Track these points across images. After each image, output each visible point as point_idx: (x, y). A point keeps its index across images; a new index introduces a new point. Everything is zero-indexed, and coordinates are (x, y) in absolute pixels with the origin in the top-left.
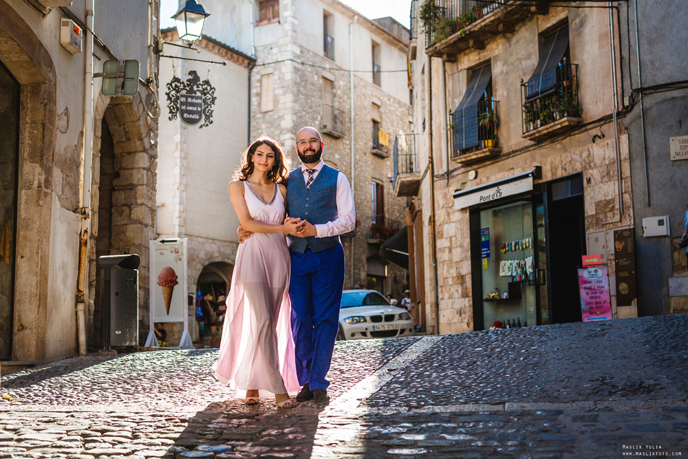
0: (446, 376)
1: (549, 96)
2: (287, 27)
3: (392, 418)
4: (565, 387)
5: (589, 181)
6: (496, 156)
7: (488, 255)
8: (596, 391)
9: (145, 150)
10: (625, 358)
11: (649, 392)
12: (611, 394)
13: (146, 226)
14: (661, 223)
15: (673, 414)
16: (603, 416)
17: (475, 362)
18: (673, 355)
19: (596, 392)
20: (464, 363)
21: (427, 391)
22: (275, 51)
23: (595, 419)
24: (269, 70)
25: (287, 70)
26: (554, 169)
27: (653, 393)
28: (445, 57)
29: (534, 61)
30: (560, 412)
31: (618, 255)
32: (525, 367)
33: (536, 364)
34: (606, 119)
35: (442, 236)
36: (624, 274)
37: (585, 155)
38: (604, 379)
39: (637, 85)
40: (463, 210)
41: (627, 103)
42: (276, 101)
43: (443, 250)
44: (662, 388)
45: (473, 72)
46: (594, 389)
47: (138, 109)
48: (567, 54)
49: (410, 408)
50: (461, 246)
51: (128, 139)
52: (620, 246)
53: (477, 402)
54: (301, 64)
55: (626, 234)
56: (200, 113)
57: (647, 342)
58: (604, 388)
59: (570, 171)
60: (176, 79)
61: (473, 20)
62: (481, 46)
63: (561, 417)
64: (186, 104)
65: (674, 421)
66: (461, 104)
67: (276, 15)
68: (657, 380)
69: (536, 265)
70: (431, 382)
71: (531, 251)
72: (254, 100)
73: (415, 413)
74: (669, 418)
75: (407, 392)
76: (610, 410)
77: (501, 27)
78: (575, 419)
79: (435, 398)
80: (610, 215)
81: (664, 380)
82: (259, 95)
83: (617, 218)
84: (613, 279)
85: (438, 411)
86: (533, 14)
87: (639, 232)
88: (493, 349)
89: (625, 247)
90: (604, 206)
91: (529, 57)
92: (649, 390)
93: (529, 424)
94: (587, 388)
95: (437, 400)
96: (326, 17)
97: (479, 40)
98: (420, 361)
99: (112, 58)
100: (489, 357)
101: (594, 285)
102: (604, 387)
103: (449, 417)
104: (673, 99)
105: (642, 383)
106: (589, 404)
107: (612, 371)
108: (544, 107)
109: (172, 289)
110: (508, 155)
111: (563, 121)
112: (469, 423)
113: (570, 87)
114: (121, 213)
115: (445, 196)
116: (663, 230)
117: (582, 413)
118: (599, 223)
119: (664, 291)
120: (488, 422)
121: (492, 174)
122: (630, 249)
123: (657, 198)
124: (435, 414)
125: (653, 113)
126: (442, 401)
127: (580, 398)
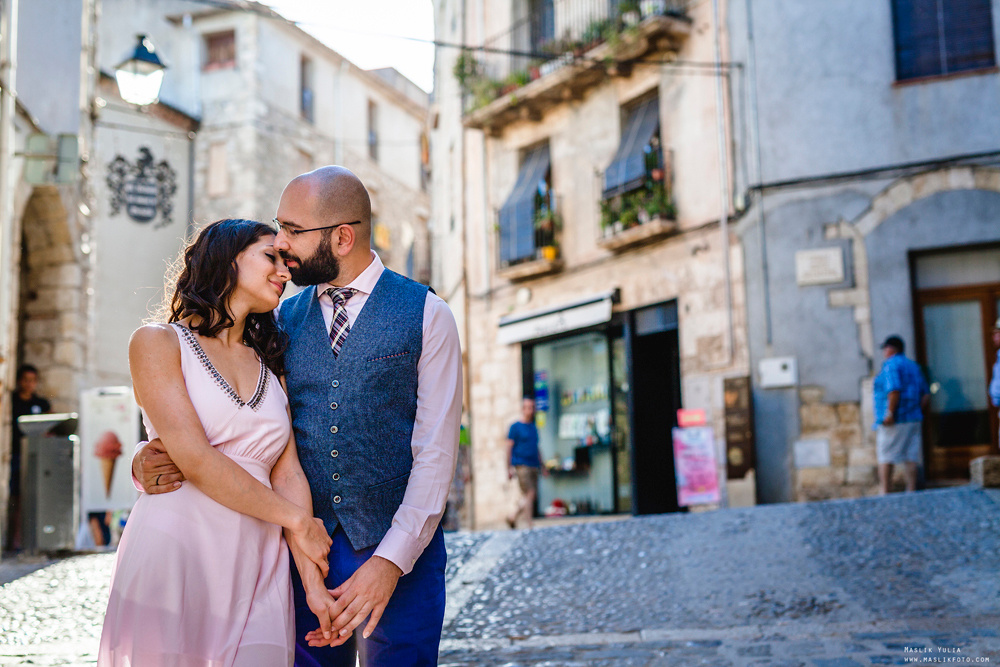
0: (546, 593)
1: (634, 192)
2: (248, 75)
3: (492, 655)
4: (715, 607)
5: (688, 309)
6: (556, 270)
7: (545, 409)
8: (756, 611)
9: (75, 261)
10: (782, 563)
11: (826, 611)
12: (777, 615)
13: (76, 370)
14: (785, 367)
15: (866, 643)
16: (777, 647)
17: (580, 571)
18: (846, 559)
19: (758, 613)
20: (565, 572)
21: (526, 615)
22: (230, 109)
23: (767, 651)
24: (221, 136)
25: (248, 139)
26: (639, 291)
27: (831, 614)
28: (487, 130)
29: (612, 141)
30: (718, 643)
31: (729, 411)
32: (652, 578)
33: (666, 573)
34: (712, 225)
35: (479, 380)
36: (735, 437)
37: (682, 273)
38: (763, 595)
39: (754, 181)
40: (512, 345)
41: (740, 204)
42: (230, 181)
43: (481, 400)
44: (841, 607)
45: (527, 153)
46: (754, 608)
47: (67, 200)
48: (658, 134)
49: (512, 640)
50: (508, 395)
51: (51, 244)
52: (732, 398)
53: (601, 629)
54: (269, 129)
55: (739, 382)
56: (154, 208)
57: (807, 541)
58: (765, 607)
59: (662, 295)
60: (120, 159)
61: (526, 81)
62: (537, 116)
63: (721, 649)
64: (135, 194)
65: (871, 653)
66: (510, 198)
67: (231, 57)
68: (832, 595)
69: (613, 423)
70: (528, 601)
71: (606, 403)
72: (199, 179)
73: (523, 648)
74: (863, 648)
75: (499, 615)
76: (783, 639)
77: (566, 93)
78: (742, 652)
79: (543, 624)
80: (716, 355)
81: (843, 596)
82: (206, 171)
83: (726, 360)
84: (721, 443)
85: (552, 644)
86: (611, 77)
87: (755, 381)
88: (599, 551)
89: (738, 402)
90: (710, 343)
91: (604, 135)
92: (825, 609)
93: (682, 660)
94: (743, 608)
95: (545, 628)
96: (305, 63)
97: (535, 110)
98: (503, 570)
99: (36, 130)
100: (598, 562)
101: (696, 452)
102: (766, 605)
103: (571, 652)
104: (801, 201)
105: (813, 600)
106: (752, 630)
107: (771, 583)
108: (627, 206)
109: (113, 462)
110: (576, 270)
111: (652, 226)
112: (601, 660)
113: (662, 180)
114: (38, 352)
115: (485, 325)
116: (788, 378)
117: (746, 645)
118: (701, 366)
119: (788, 460)
120: (626, 658)
121: (552, 295)
122: (744, 403)
123: (781, 333)
124: (549, 648)
125: (774, 219)
126: (552, 630)
127: (739, 621)
